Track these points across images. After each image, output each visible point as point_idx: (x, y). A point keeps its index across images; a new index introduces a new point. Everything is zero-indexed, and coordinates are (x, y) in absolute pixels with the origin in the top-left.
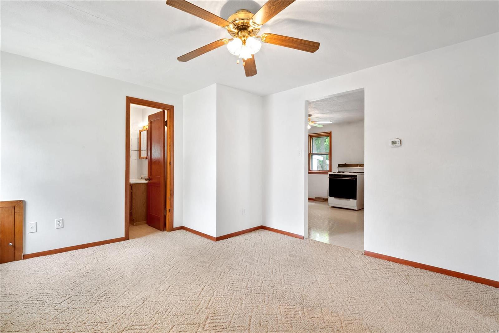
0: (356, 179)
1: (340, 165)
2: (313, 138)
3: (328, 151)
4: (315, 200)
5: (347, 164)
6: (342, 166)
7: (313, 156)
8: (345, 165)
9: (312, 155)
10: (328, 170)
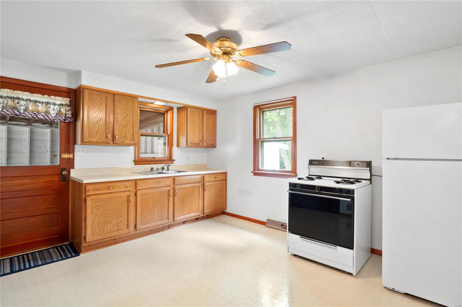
0: (353, 199)
1: (313, 162)
2: (263, 112)
3: (291, 135)
4: (266, 225)
5: (326, 161)
6: (317, 163)
7: (265, 144)
8: (322, 163)
9: (263, 142)
10: (290, 170)
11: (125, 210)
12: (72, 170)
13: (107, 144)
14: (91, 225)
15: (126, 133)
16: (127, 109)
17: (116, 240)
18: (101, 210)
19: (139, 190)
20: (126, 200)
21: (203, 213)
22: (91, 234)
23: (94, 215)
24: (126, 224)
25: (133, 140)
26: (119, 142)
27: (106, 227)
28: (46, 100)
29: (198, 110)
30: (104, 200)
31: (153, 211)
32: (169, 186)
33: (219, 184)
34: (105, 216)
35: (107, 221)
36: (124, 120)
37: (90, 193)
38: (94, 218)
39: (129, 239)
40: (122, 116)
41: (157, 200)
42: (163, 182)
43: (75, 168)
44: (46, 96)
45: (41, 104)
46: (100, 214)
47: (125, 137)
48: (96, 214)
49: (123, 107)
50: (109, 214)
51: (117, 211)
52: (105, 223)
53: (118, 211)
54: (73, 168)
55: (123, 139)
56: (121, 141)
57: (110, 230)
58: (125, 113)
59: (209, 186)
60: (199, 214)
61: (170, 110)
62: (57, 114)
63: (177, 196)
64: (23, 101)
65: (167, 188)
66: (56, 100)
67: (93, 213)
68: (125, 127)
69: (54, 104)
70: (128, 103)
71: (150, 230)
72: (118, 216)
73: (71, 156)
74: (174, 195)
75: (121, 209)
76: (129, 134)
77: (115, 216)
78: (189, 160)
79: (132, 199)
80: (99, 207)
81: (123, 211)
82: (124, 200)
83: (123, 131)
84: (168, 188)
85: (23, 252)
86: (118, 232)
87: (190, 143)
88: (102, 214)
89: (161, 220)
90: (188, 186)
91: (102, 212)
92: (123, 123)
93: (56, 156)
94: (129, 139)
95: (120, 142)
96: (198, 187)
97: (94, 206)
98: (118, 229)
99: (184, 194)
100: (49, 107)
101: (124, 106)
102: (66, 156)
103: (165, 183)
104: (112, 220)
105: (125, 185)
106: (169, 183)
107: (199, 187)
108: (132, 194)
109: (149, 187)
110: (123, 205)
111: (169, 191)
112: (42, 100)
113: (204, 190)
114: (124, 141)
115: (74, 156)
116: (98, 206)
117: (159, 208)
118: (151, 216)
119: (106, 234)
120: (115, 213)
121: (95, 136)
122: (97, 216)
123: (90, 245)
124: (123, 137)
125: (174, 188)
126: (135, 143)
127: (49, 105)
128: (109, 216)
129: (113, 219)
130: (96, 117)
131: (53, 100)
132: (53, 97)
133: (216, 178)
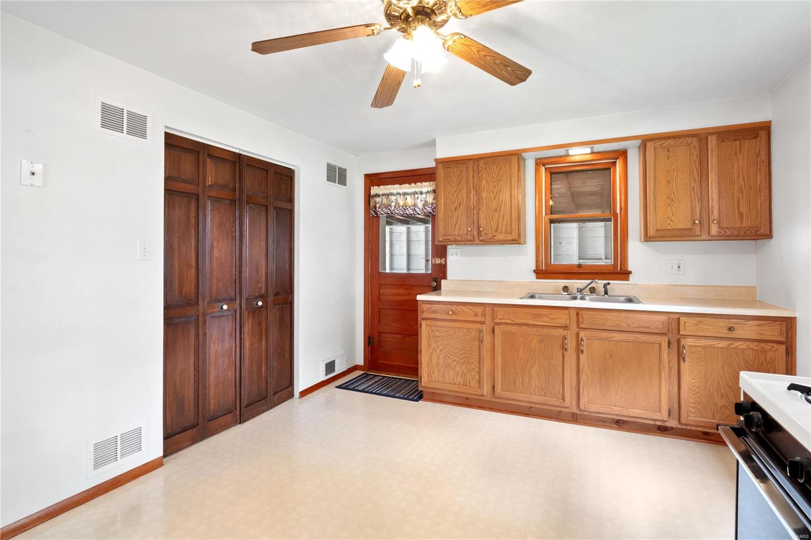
11: (476, 355)
12: (443, 281)
13: (470, 243)
14: (428, 362)
15: (498, 223)
16: (500, 180)
17: (468, 400)
18: (440, 344)
19: (498, 324)
20: (477, 337)
21: (677, 418)
22: (428, 376)
23: (432, 349)
24: (477, 380)
25: (511, 233)
26: (487, 238)
27: (447, 373)
28: (413, 190)
29: (687, 139)
30: (443, 329)
31: (528, 371)
32: (565, 328)
33: (750, 352)
34: (446, 356)
35: (449, 364)
36: (494, 199)
37: (425, 315)
38: (432, 354)
39: (490, 408)
40: (491, 193)
41: (535, 350)
42: (548, 317)
43: (448, 278)
44: (413, 184)
45: (410, 196)
46: (439, 350)
47: (497, 229)
48: (434, 349)
49: (493, 177)
50: (451, 353)
51: (463, 353)
52: (446, 366)
53: (465, 353)
54: (445, 277)
55: (494, 232)
56: (490, 236)
57: (453, 380)
58: (496, 186)
59: (699, 349)
60: (661, 416)
61: (619, 158)
62: (424, 205)
63: (585, 353)
64: (393, 197)
65: (559, 330)
66: (422, 187)
67: (429, 345)
68: (496, 211)
69: (421, 193)
70: (501, 168)
71: (531, 407)
72: (465, 361)
73: (442, 261)
74: (579, 351)
75: (469, 351)
76: (504, 224)
77: (461, 359)
78: (680, 273)
79: (487, 338)
80: (438, 338)
81: (472, 354)
82: (474, 336)
83: (494, 219)
84: (562, 331)
85: (397, 375)
86: (464, 387)
87: (657, 230)
88: (441, 350)
89: (545, 394)
90: (618, 336)
91: (441, 347)
92: (494, 204)
93: (429, 260)
94: (503, 232)
95: (489, 238)
96: (657, 346)
97: (432, 336)
98: (465, 382)
99: (608, 355)
100: (416, 197)
101: (495, 174)
102: (438, 261)
103: (553, 319)
104: (455, 365)
105: (474, 311)
106: (564, 320)
107: (660, 345)
108: (486, 329)
109: (517, 321)
110: (471, 344)
111: (564, 338)
112: (410, 191)
113: (680, 357)
114: (495, 236)
115: (446, 261)
116: (436, 337)
117: (542, 369)
118: (523, 379)
119: (447, 385)
120: (460, 355)
121: (453, 230)
122: (436, 351)
123: (433, 393)
124: (493, 229)
125: (578, 334)
126: (514, 238)
127: (416, 196)
128: (452, 357)
129: (457, 364)
130: (453, 201)
131: (420, 187)
132: (419, 184)
133: (730, 329)
